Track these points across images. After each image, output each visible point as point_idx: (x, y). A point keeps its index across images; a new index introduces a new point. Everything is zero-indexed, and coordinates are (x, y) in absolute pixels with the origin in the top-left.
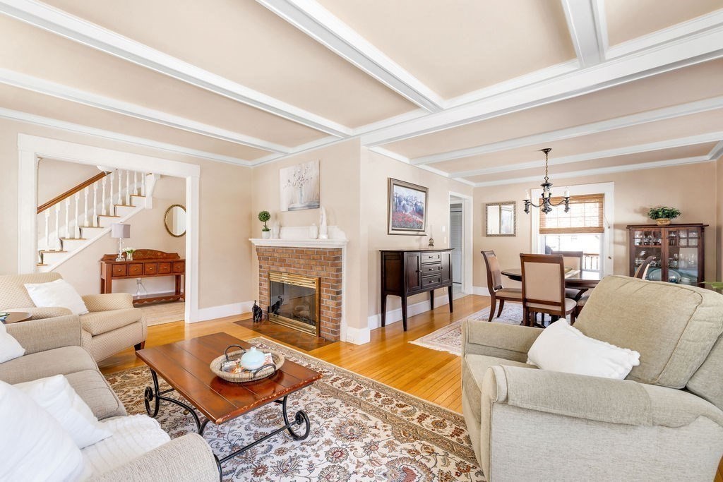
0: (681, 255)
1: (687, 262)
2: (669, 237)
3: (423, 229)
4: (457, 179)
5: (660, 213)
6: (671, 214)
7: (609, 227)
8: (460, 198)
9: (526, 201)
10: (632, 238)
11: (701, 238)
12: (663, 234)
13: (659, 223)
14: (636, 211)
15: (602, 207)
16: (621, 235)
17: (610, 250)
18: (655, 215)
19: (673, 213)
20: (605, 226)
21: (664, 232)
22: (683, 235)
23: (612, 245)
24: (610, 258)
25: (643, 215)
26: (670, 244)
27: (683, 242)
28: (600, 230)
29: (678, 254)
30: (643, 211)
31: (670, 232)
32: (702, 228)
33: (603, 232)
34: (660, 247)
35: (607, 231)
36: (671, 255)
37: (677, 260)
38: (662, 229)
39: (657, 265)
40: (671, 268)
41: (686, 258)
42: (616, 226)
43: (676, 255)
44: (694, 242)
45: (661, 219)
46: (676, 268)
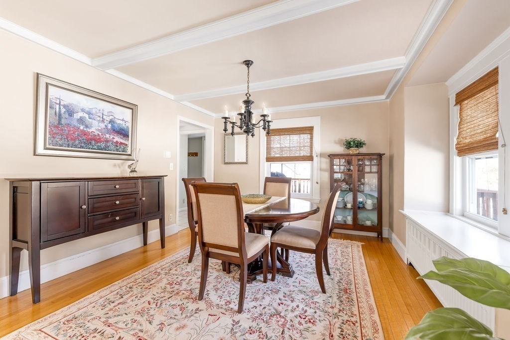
0: (366, 180)
1: (370, 185)
2: (358, 164)
3: (129, 153)
4: (183, 103)
5: (352, 143)
6: (359, 144)
7: (317, 156)
8: (204, 128)
9: (226, 118)
10: (332, 165)
11: (380, 165)
12: (353, 162)
13: (351, 152)
14: (335, 143)
15: (312, 138)
16: (325, 163)
17: (317, 176)
18: (349, 145)
19: (360, 143)
20: (314, 155)
21: (355, 160)
22: (367, 163)
23: (319, 171)
24: (317, 183)
25: (341, 146)
26: (358, 171)
27: (367, 169)
28: (310, 158)
29: (364, 179)
30: (340, 142)
31: (359, 160)
32: (380, 156)
33: (312, 160)
34: (351, 173)
35: (315, 158)
36: (359, 181)
37: (363, 184)
38: (353, 157)
39: (349, 189)
40: (359, 191)
41: (370, 183)
42: (322, 155)
43: (362, 180)
44: (375, 169)
45: (352, 149)
46: (362, 192)
